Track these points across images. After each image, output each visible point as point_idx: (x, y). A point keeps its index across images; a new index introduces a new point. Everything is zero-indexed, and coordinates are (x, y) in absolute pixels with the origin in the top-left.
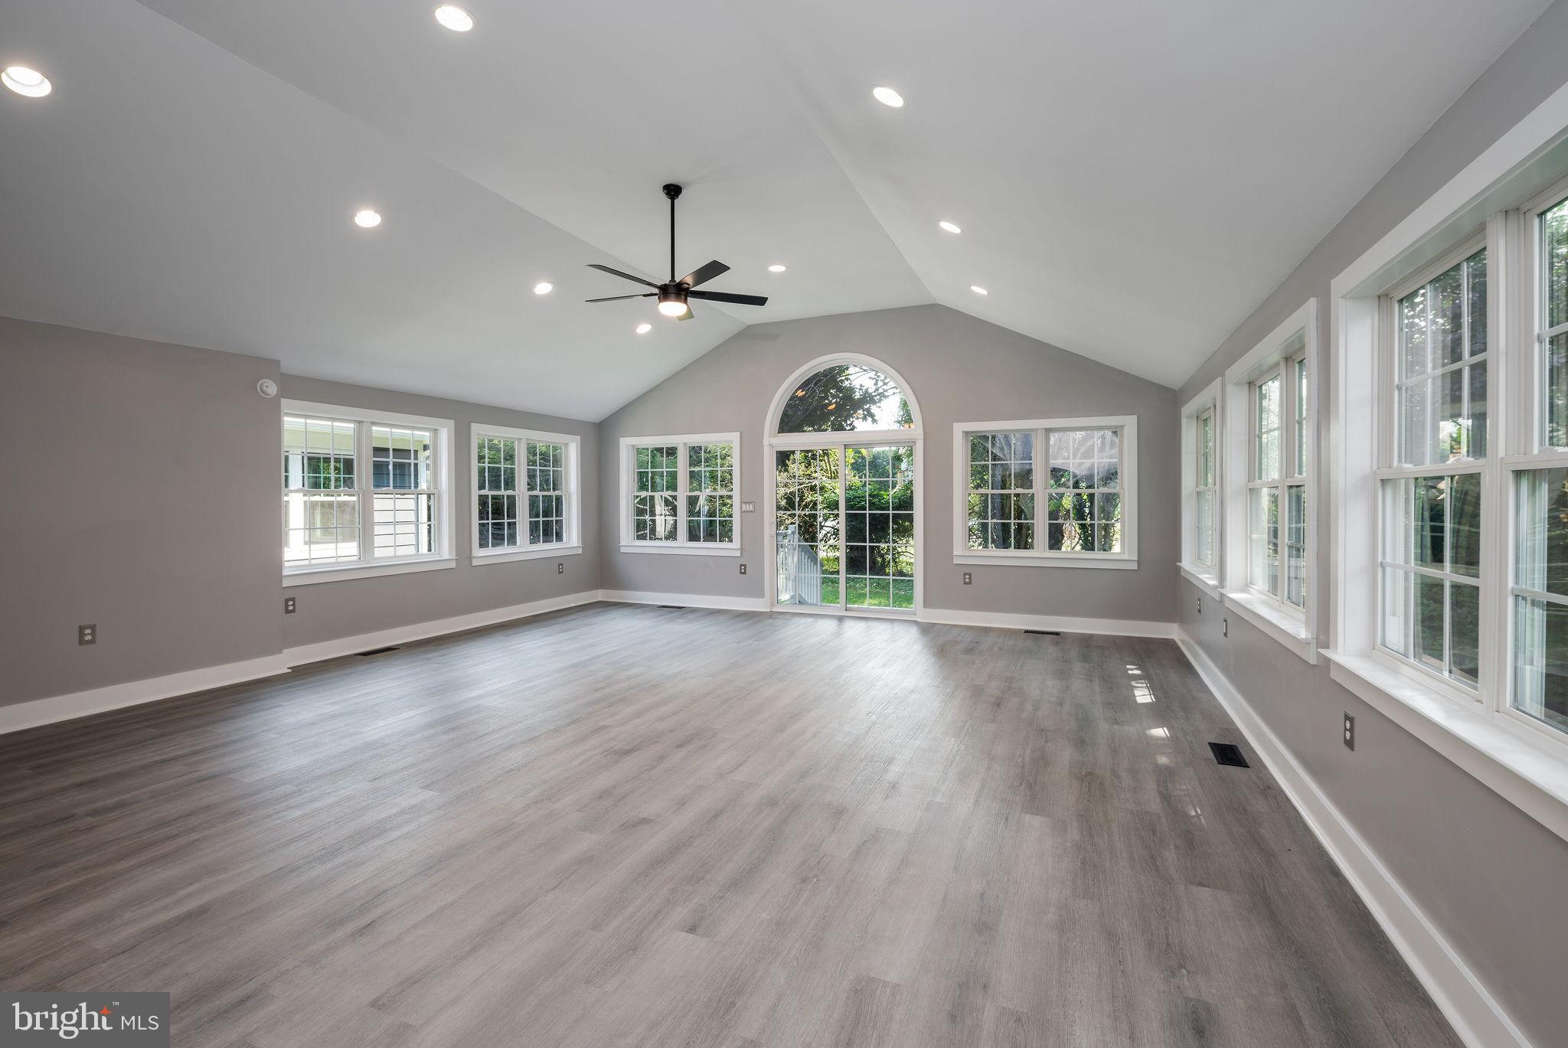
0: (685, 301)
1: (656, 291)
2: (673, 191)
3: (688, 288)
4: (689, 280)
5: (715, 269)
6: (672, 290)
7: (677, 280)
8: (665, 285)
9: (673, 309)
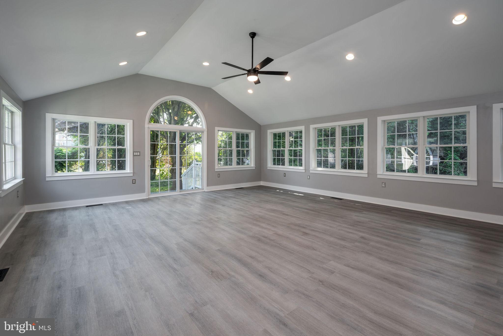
0: (257, 76)
1: (246, 72)
2: (253, 35)
3: (258, 70)
4: (258, 67)
5: (268, 61)
6: (252, 71)
7: (254, 68)
8: (250, 70)
9: (253, 78)
